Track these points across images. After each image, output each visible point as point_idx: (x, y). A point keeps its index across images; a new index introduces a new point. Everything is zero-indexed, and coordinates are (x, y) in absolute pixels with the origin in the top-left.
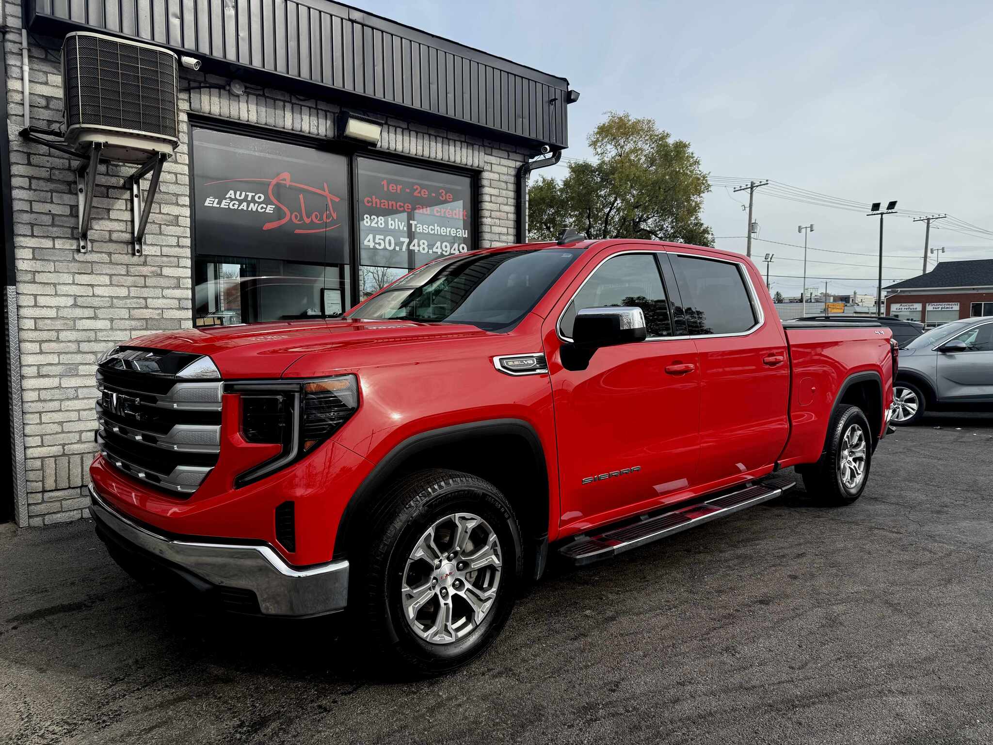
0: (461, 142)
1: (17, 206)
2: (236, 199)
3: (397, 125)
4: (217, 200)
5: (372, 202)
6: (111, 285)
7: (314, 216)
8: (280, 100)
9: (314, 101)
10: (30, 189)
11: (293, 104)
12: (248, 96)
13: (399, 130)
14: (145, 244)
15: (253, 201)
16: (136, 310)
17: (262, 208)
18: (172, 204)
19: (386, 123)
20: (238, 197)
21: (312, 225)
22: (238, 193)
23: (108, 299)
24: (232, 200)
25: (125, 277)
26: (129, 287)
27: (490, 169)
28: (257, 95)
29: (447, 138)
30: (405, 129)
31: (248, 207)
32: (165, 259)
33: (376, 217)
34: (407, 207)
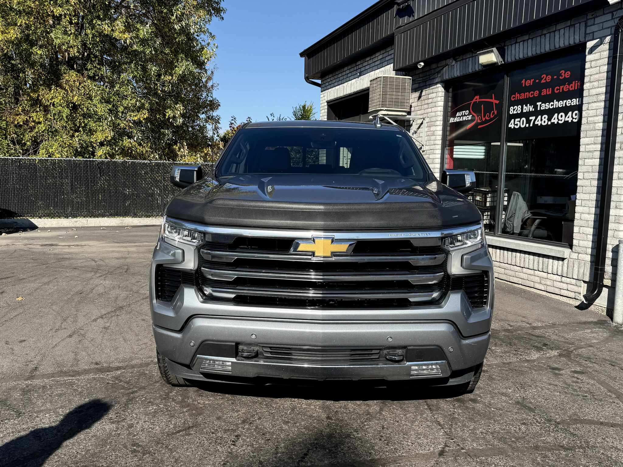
2: (459, 116)
4: (453, 119)
5: (515, 97)
7: (486, 116)
12: (457, 63)
15: (465, 115)
17: (468, 118)
21: (486, 121)
22: (460, 113)
24: (458, 117)
28: (460, 61)
30: (526, 40)
31: (462, 119)
33: (516, 107)
34: (536, 93)
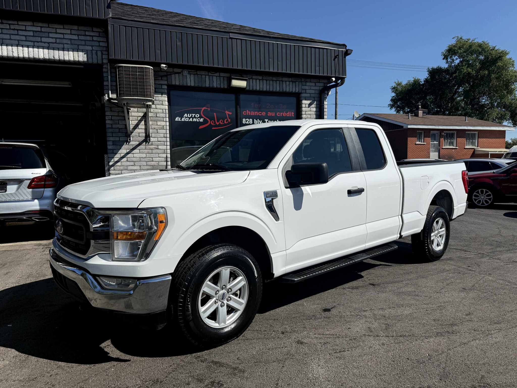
0: (289, 81)
1: (108, 126)
2: (188, 117)
3: (257, 78)
4: (180, 118)
5: (246, 113)
6: (140, 153)
7: (220, 121)
8: (204, 75)
9: (219, 73)
10: (111, 120)
11: (209, 76)
12: (190, 75)
13: (258, 81)
14: (152, 137)
15: (195, 117)
16: (149, 162)
17: (198, 120)
18: (162, 121)
19: (252, 78)
20: (188, 116)
21: (220, 125)
22: (189, 114)
23: (138, 158)
24: (186, 117)
25: (144, 150)
26: (146, 154)
27: (305, 92)
28: (194, 74)
29: (282, 81)
30: (261, 79)
31: (192, 120)
32: (159, 142)
33: (248, 120)
34: (264, 114)
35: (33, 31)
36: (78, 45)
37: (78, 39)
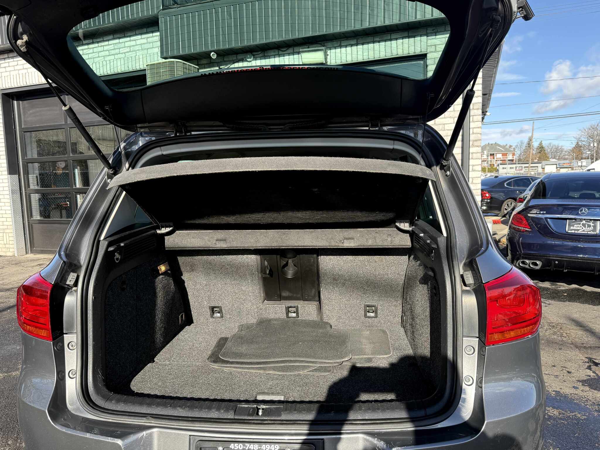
8: (272, 55)
9: (292, 49)
12: (256, 59)
13: (349, 46)
28: (260, 57)
35: (113, 44)
36: (148, 49)
37: (147, 43)
